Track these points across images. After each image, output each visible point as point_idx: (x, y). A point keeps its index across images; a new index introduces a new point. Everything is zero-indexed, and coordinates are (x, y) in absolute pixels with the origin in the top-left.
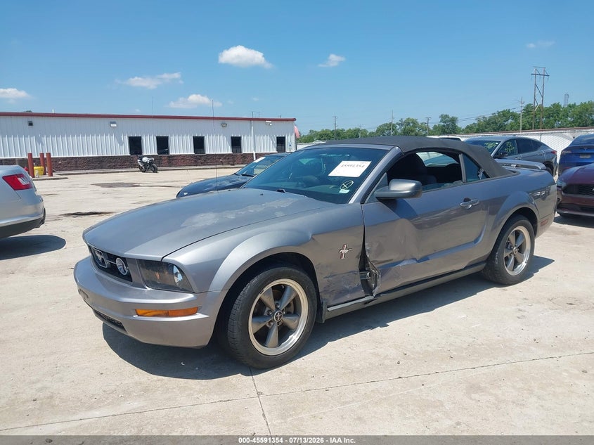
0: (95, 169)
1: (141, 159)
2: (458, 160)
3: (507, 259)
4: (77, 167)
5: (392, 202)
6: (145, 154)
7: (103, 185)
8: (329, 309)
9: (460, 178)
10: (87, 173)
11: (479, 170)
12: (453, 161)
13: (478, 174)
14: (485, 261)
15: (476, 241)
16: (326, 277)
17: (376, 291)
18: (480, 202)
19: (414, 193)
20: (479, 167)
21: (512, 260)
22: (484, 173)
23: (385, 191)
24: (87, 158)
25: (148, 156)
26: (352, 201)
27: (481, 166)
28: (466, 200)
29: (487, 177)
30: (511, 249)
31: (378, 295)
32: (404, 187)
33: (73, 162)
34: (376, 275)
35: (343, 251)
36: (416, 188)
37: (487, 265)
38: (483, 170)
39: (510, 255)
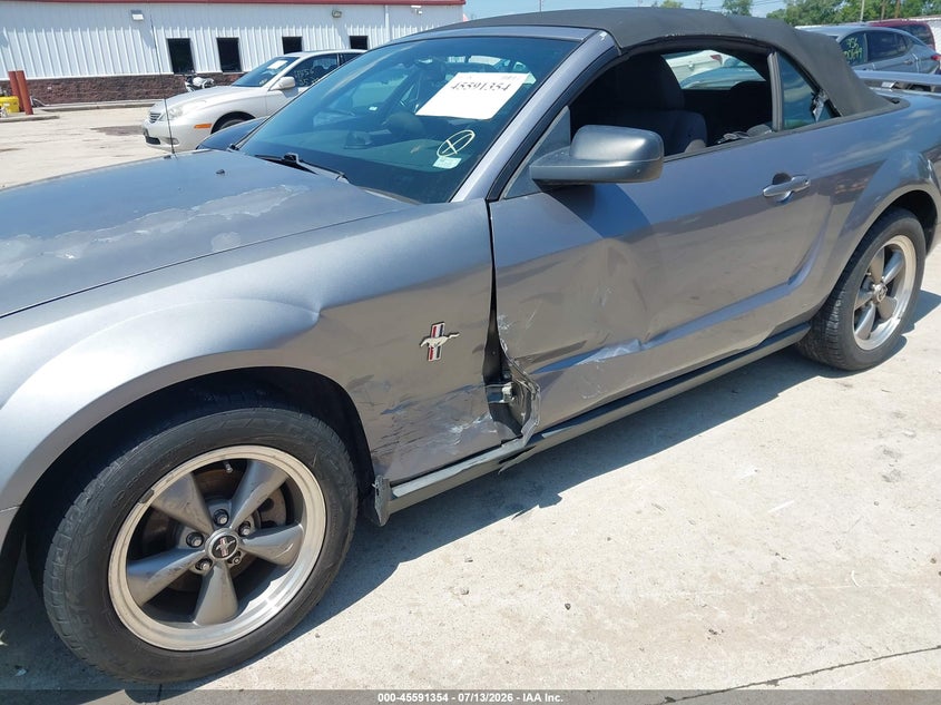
0: (112, 99)
1: (191, 82)
2: (764, 71)
3: (859, 313)
4: (79, 96)
5: (577, 193)
6: (198, 71)
7: (110, 131)
8: (399, 491)
9: (766, 118)
10: (98, 108)
11: (815, 96)
12: (751, 74)
13: (813, 107)
14: (809, 322)
15: (792, 279)
16: (387, 412)
17: (529, 429)
18: (812, 182)
19: (641, 168)
20: (817, 89)
21: (869, 315)
22: (828, 104)
23: (559, 160)
24: (97, 79)
25: (204, 76)
26: (461, 196)
27: (822, 85)
28: (780, 179)
29: (834, 114)
30: (871, 289)
31: (536, 437)
32: (615, 149)
33: (72, 87)
34: (530, 393)
35: (433, 342)
36: (645, 155)
37: (812, 330)
38: (825, 98)
39: (867, 304)
